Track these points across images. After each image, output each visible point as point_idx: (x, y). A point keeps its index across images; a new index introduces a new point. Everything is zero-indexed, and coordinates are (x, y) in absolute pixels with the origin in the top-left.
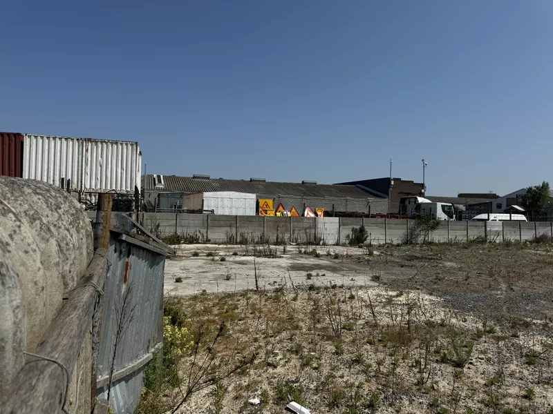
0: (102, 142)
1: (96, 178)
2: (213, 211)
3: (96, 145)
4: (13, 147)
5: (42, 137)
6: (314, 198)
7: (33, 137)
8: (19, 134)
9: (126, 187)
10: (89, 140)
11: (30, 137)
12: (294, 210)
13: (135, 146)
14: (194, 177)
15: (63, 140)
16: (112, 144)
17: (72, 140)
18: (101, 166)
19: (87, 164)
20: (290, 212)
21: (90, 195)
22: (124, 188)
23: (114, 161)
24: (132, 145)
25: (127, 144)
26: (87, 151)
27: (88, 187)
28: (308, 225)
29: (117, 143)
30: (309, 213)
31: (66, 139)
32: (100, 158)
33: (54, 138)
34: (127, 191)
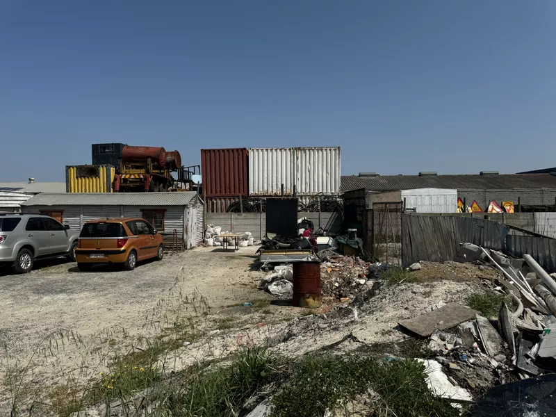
0: (309, 150)
1: (306, 183)
2: (414, 209)
3: (305, 152)
4: (241, 160)
5: (262, 150)
6: (499, 190)
7: (255, 151)
8: (245, 149)
9: (331, 190)
10: (299, 149)
11: (253, 150)
12: (475, 205)
13: (337, 150)
14: (360, 176)
15: (278, 150)
16: (318, 150)
17: (286, 150)
18: (309, 172)
19: (298, 171)
20: (471, 207)
21: (302, 198)
22: (329, 191)
23: (320, 165)
24: (335, 150)
25: (330, 150)
26: (297, 158)
27: (299, 191)
28: (525, 222)
29: (322, 150)
30: (495, 208)
31: (281, 150)
32: (308, 164)
33: (271, 150)
34: (332, 193)
